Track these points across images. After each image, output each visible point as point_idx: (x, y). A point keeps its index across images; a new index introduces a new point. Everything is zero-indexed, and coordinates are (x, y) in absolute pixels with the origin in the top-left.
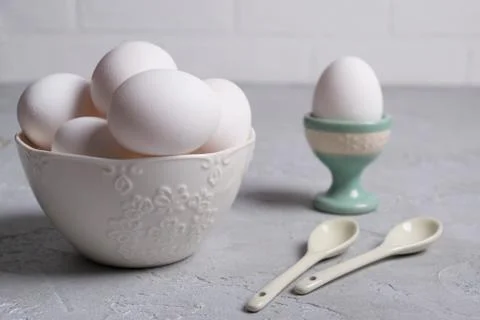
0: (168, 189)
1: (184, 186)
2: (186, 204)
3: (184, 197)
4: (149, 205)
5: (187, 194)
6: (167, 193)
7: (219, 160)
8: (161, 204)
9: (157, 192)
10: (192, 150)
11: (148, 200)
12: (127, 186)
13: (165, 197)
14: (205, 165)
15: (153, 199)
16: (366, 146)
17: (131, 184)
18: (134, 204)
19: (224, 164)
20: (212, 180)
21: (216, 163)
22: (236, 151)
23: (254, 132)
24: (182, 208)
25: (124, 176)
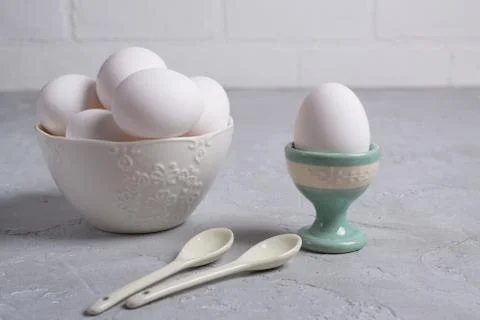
0: (162, 166)
1: (174, 163)
2: (177, 178)
3: (175, 172)
4: (146, 179)
5: (177, 170)
6: (161, 169)
7: (203, 141)
8: (156, 178)
9: (153, 169)
10: (181, 133)
11: (146, 175)
12: (128, 163)
13: (159, 172)
14: (192, 146)
15: (149, 174)
16: (352, 180)
17: (131, 161)
18: (134, 179)
19: (207, 145)
20: (197, 158)
21: (200, 144)
22: (217, 135)
23: (232, 121)
24: (174, 181)
25: (126, 156)
